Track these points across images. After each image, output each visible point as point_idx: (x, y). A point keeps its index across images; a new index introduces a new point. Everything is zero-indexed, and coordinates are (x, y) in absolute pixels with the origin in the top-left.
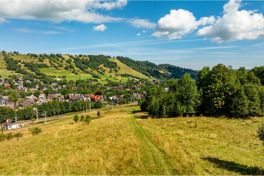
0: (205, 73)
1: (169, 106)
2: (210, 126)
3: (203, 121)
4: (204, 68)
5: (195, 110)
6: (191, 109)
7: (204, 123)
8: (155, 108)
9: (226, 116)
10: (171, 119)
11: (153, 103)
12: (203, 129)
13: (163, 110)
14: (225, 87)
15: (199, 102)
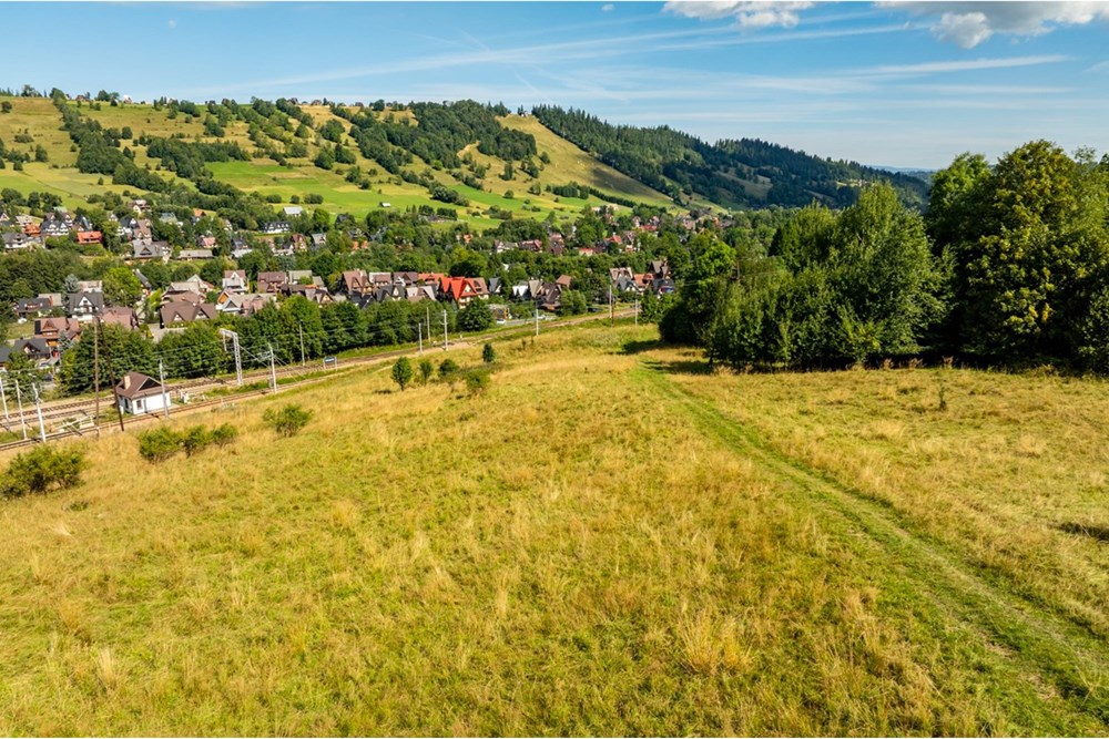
0: (961, 184)
1: (805, 322)
2: (1001, 405)
3: (963, 387)
4: (958, 160)
5: (920, 342)
6: (902, 338)
7: (972, 393)
8: (743, 331)
9: (1057, 366)
10: (820, 378)
11: (734, 313)
12: (977, 420)
13: (781, 338)
14: (1060, 244)
15: (939, 306)
